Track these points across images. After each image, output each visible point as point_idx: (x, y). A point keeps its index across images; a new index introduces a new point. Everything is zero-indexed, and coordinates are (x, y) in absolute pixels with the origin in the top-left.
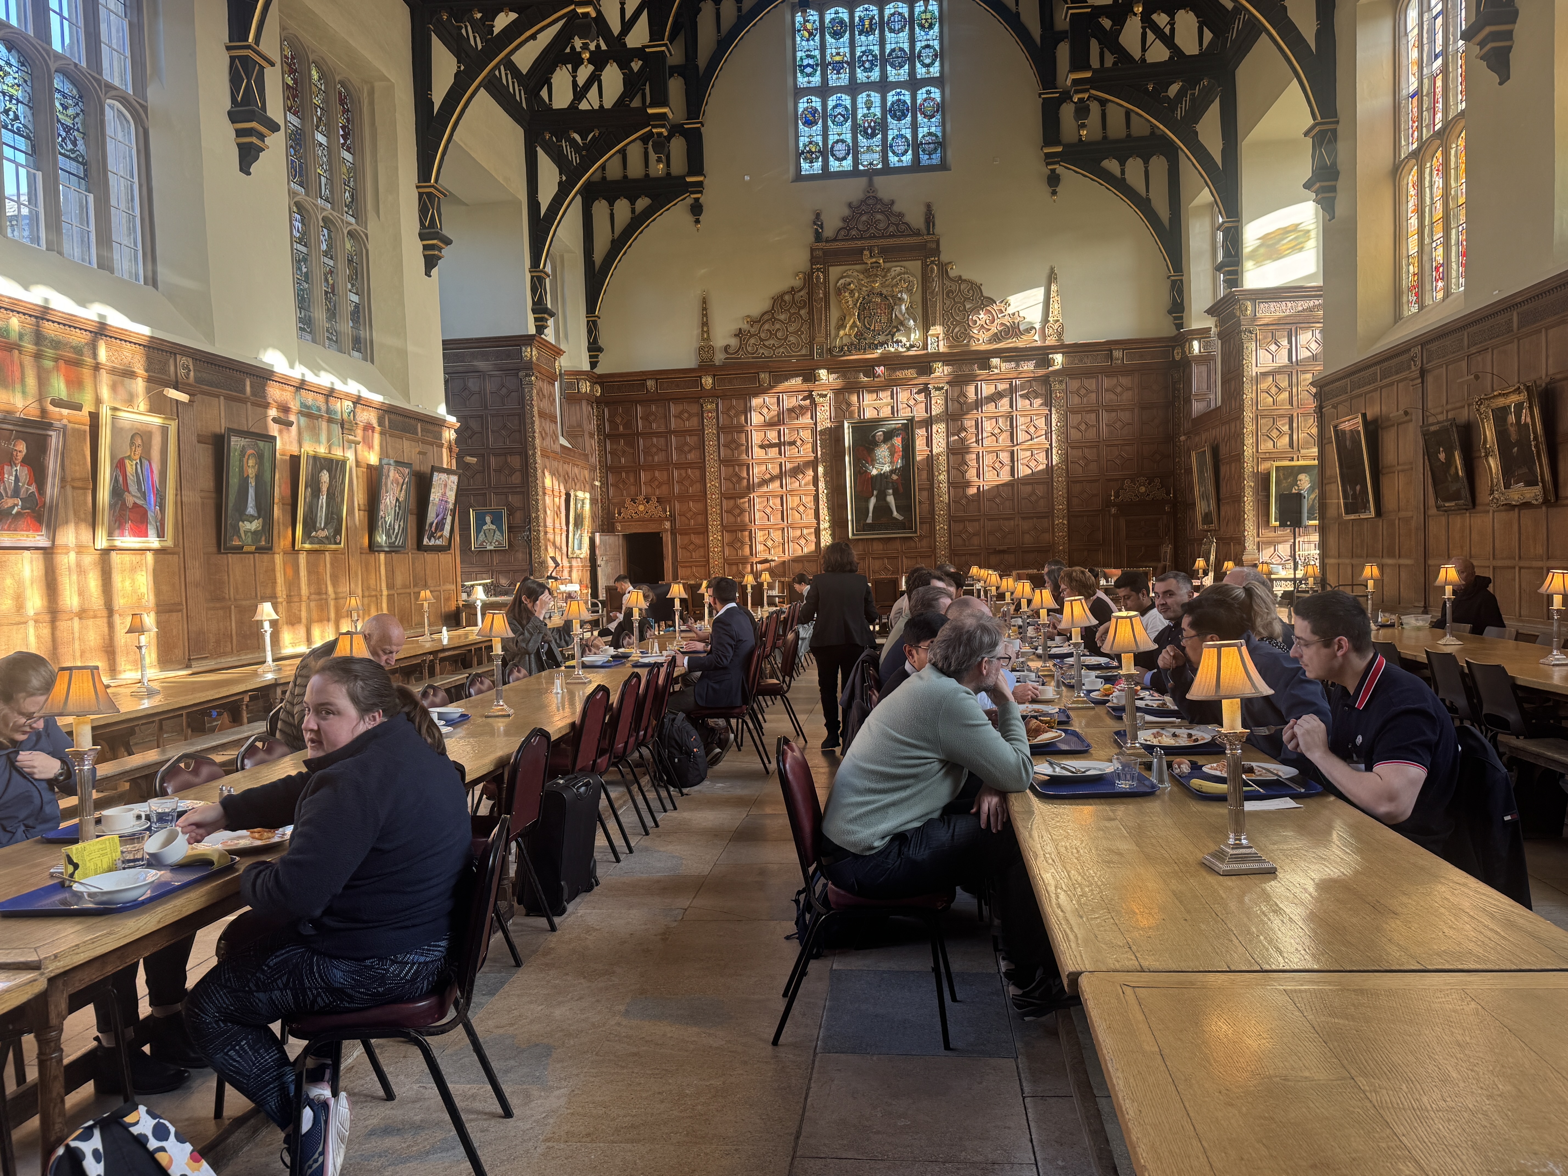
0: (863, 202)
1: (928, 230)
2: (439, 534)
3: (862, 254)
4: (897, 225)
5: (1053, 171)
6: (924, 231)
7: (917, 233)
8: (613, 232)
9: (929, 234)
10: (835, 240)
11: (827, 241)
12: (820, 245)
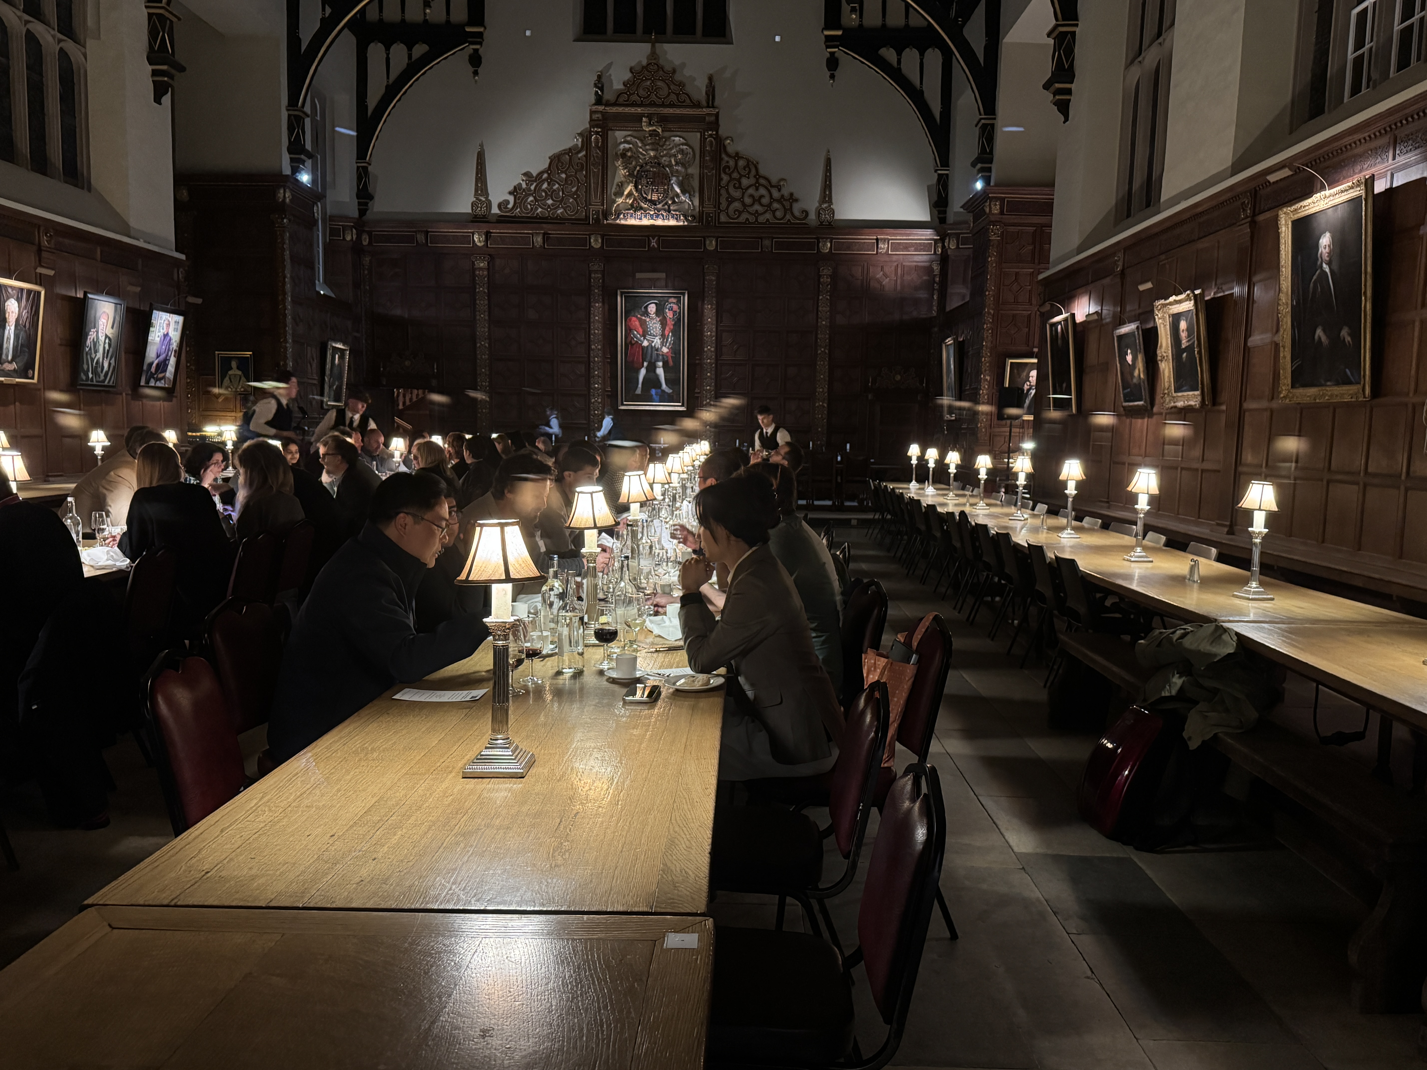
0: (645, 68)
1: (708, 103)
2: (161, 375)
3: (641, 121)
4: (678, 95)
5: (832, 54)
6: (704, 103)
7: (697, 105)
8: (388, 78)
9: (708, 107)
10: (615, 104)
11: (607, 105)
12: (601, 108)
